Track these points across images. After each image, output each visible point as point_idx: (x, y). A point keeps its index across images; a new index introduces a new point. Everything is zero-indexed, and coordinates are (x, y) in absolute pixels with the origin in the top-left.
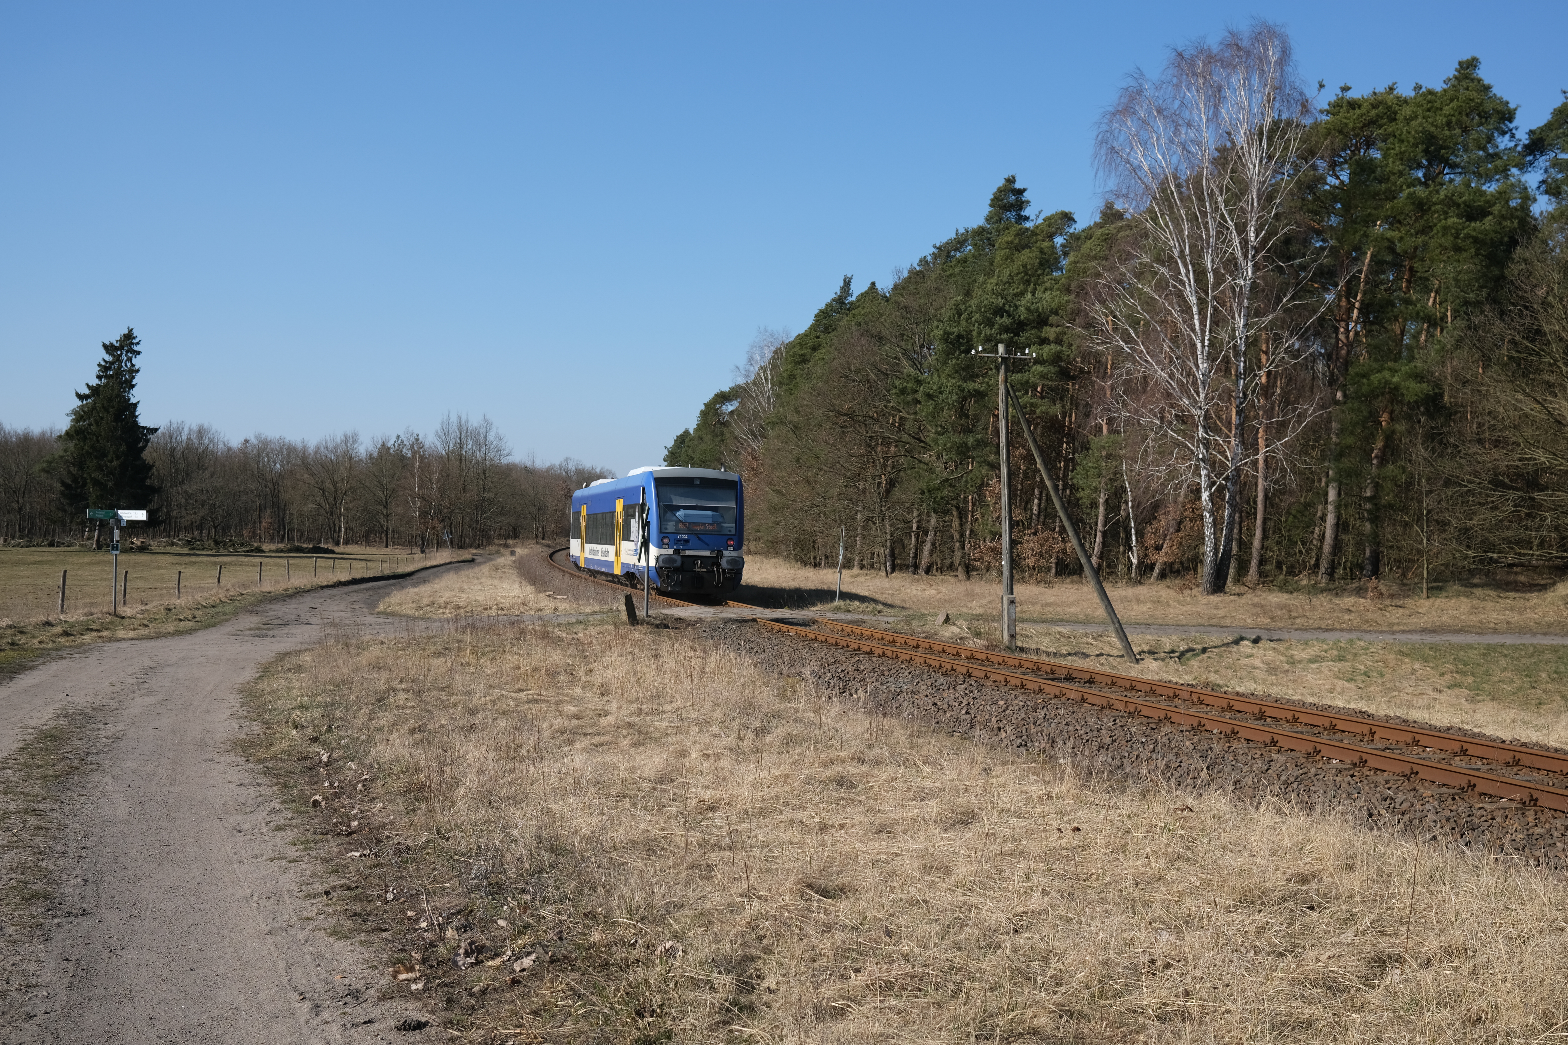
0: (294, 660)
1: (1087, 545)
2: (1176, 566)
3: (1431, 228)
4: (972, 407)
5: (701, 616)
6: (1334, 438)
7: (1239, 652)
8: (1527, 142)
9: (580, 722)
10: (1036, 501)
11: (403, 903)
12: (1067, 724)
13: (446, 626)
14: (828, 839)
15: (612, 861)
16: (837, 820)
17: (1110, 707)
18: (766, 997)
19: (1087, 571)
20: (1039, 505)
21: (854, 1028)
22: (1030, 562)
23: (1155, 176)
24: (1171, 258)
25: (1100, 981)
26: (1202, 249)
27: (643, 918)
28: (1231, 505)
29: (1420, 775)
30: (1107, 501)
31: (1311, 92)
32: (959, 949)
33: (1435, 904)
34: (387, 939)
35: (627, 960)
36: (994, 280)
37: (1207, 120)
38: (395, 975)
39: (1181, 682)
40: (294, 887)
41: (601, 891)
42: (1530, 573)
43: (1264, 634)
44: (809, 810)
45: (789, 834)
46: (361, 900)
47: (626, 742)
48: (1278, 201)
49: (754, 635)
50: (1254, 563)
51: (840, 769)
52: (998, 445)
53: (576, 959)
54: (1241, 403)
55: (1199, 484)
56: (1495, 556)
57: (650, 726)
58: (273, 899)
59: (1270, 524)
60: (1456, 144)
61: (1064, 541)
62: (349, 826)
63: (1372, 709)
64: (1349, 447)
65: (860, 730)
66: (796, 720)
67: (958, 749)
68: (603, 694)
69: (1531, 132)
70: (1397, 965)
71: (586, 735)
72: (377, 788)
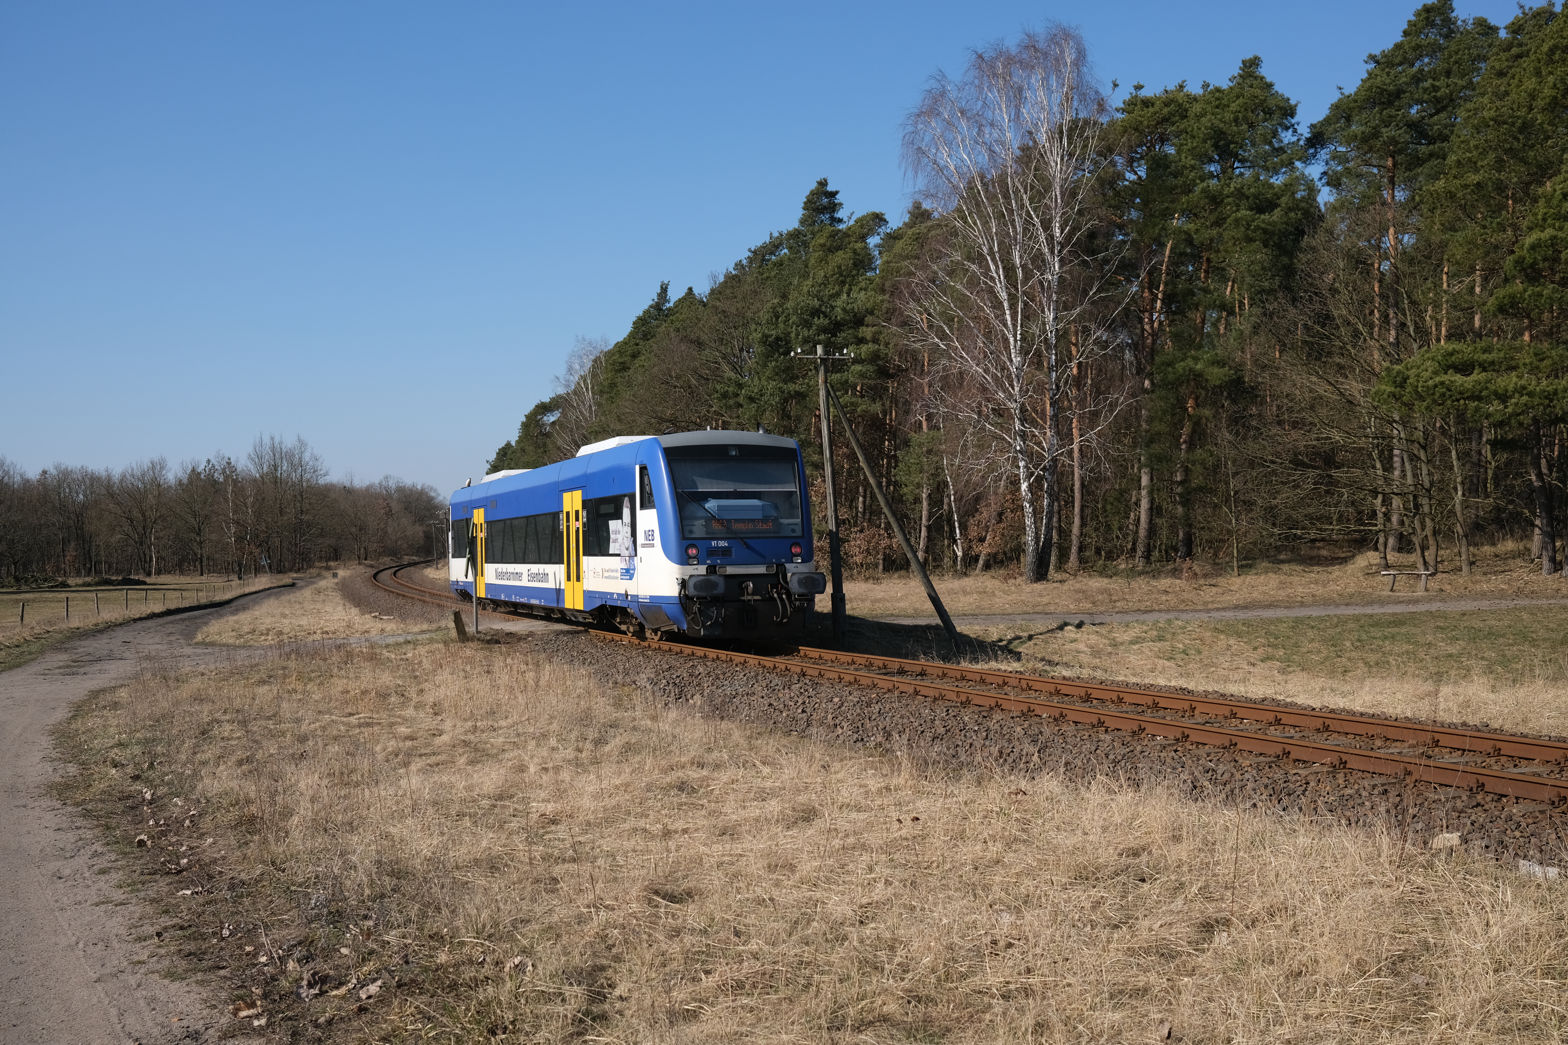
0: (109, 697)
1: (913, 540)
2: (1000, 557)
3: (1225, 219)
4: (794, 409)
5: (531, 629)
6: (1144, 426)
7: (1063, 638)
8: (1309, 135)
9: (415, 743)
10: (861, 499)
11: (240, 938)
12: (902, 717)
13: (269, 654)
14: (672, 845)
15: (454, 881)
16: (680, 825)
17: (942, 697)
18: (618, 1005)
19: (914, 566)
20: (864, 502)
21: (707, 1028)
22: (858, 559)
23: (961, 175)
24: (981, 255)
25: (945, 965)
26: (1010, 246)
27: (490, 936)
28: (1050, 495)
29: (1239, 747)
30: (930, 495)
31: (1106, 90)
32: (807, 944)
33: (1257, 867)
34: (225, 977)
35: (476, 978)
36: (809, 282)
37: (1009, 121)
38: (235, 1013)
39: (1010, 669)
40: (123, 931)
41: (445, 912)
42: (1331, 547)
43: (1086, 619)
44: (651, 817)
45: (633, 842)
46: (195, 939)
47: (462, 761)
48: (1080, 197)
49: (587, 646)
50: (1074, 549)
51: (680, 774)
52: (821, 445)
53: (424, 981)
54: (1055, 395)
55: (1017, 475)
56: (1299, 532)
57: (486, 743)
58: (101, 946)
59: (1088, 511)
60: (1244, 139)
61: (890, 537)
62: (178, 864)
63: (1191, 686)
64: (1159, 434)
65: (698, 734)
66: (634, 729)
67: (796, 748)
68: (436, 714)
69: (1313, 126)
70: (1224, 928)
71: (421, 755)
72: (206, 823)
